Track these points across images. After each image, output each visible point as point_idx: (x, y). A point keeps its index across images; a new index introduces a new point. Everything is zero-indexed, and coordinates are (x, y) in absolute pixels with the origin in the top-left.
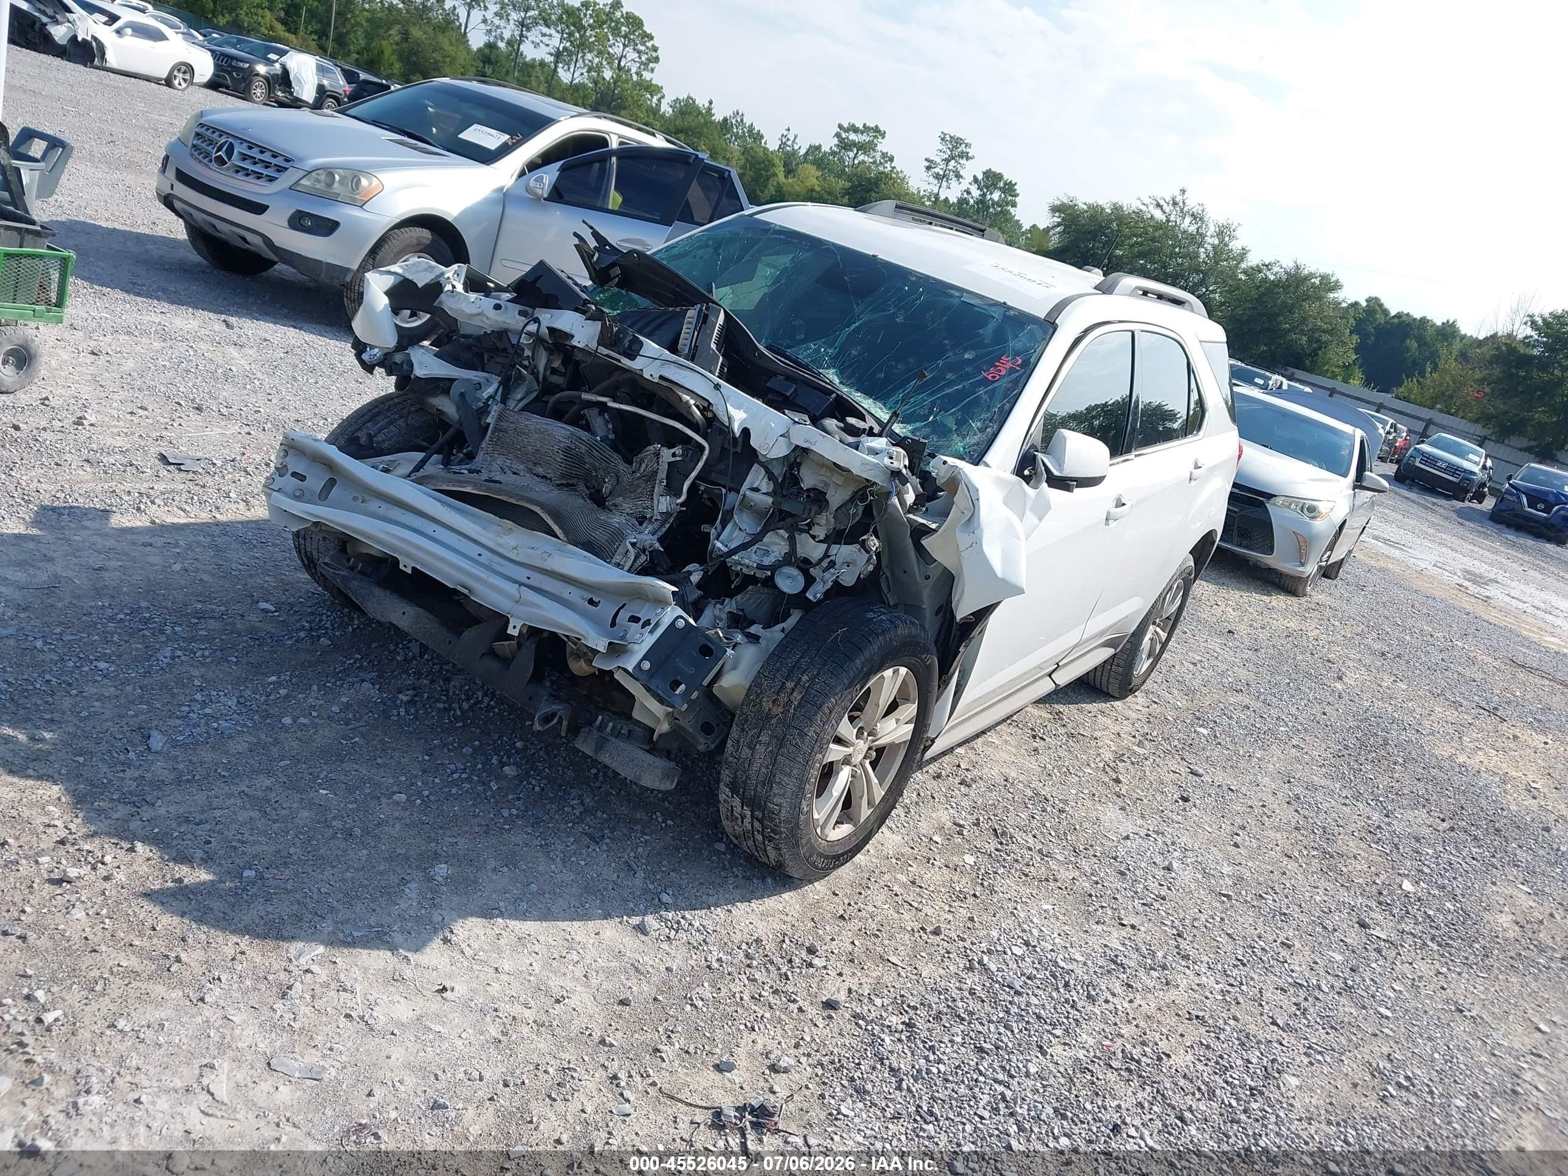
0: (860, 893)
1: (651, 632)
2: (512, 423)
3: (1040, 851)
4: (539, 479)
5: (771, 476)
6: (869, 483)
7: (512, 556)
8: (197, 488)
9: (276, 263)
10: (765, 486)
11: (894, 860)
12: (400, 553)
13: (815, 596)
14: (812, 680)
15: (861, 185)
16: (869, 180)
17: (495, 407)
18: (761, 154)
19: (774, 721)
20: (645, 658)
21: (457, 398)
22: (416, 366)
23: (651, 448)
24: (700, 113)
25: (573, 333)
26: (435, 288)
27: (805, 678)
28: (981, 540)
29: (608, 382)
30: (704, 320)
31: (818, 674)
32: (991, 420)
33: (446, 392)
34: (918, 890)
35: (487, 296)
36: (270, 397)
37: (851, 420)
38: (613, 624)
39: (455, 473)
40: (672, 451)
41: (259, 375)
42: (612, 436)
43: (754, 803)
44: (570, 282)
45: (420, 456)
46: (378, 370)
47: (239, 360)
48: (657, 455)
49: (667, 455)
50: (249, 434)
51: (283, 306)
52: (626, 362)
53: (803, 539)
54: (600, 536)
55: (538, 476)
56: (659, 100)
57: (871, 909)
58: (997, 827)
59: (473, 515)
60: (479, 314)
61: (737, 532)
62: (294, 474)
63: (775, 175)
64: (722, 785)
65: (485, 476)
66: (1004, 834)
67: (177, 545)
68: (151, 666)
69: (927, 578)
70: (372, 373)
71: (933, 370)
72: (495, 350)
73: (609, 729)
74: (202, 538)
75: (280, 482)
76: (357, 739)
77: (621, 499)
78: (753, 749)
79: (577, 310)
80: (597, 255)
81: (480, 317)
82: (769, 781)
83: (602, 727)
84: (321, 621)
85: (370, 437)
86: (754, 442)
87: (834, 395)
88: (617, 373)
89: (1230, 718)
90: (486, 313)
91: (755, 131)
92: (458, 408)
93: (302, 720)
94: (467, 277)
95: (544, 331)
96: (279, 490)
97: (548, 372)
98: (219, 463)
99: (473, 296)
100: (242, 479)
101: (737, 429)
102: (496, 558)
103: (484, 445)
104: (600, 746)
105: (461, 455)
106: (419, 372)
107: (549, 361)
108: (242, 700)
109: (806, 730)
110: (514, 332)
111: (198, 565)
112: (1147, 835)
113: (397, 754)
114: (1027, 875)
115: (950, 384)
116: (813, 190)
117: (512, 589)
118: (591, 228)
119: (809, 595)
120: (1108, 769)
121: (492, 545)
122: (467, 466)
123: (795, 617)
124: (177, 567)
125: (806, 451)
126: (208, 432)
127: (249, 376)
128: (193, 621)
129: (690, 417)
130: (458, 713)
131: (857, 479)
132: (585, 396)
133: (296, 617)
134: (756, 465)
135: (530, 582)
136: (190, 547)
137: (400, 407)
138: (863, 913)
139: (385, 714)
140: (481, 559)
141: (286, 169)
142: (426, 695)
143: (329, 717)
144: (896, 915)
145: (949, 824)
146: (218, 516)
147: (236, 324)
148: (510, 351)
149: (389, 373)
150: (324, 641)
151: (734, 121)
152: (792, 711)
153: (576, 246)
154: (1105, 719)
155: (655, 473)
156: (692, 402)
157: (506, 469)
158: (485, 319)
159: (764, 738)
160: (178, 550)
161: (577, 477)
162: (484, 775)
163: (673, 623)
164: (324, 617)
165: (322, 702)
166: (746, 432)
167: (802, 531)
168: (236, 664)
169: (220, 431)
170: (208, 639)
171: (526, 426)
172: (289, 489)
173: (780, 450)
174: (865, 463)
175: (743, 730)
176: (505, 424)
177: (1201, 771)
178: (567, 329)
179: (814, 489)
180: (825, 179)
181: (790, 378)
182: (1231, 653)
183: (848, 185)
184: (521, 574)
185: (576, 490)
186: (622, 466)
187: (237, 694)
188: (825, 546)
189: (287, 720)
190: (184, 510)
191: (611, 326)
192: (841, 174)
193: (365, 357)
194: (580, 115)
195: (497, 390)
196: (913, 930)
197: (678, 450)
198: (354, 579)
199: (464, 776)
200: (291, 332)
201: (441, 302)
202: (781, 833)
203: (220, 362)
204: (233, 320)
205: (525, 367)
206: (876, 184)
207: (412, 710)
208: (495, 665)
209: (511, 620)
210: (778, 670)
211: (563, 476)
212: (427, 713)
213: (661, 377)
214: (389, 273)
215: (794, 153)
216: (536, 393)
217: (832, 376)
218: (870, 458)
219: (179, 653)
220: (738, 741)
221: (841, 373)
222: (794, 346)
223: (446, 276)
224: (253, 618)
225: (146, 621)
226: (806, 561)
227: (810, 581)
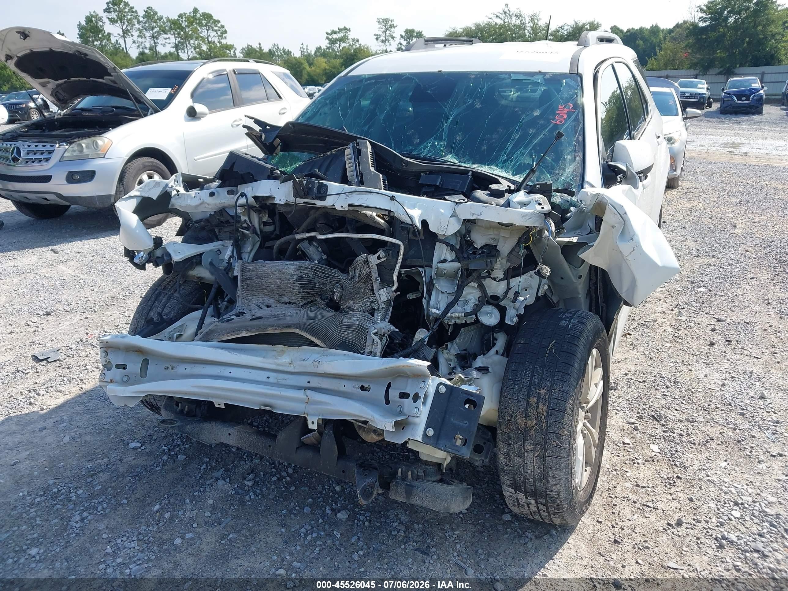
0: (613, 513)
1: (424, 403)
2: (252, 271)
3: (687, 420)
4: (287, 305)
5: (452, 248)
6: (529, 229)
7: (291, 369)
8: (65, 370)
9: (69, 206)
10: (449, 255)
11: (614, 472)
12: (213, 397)
13: (512, 321)
14: (549, 391)
15: (348, 58)
16: (351, 55)
17: (237, 264)
18: (294, 60)
19: (532, 432)
20: (428, 426)
21: (209, 266)
22: (173, 255)
23: (359, 258)
24: (256, 51)
25: (273, 195)
26: (166, 196)
27: (543, 392)
28: (639, 243)
29: (308, 220)
30: (358, 153)
31: (552, 385)
32: (575, 151)
33: (199, 263)
34: (643, 490)
35: (202, 189)
36: (92, 288)
37: (494, 187)
38: (387, 402)
39: (228, 321)
40: (376, 255)
41: (82, 276)
42: (325, 257)
43: (535, 494)
44: (254, 159)
45: (198, 314)
46: (149, 266)
47: (67, 271)
48: (366, 261)
49: (373, 260)
50: (87, 318)
51: (83, 228)
52: (319, 203)
53: (488, 283)
54: (349, 335)
55: (286, 303)
56: (234, 52)
57: (628, 524)
58: (653, 413)
59: (253, 350)
60: (201, 204)
61: (441, 295)
62: (118, 366)
63: (304, 68)
64: (504, 487)
65: (248, 316)
66: (660, 417)
67: (62, 421)
68: (68, 535)
69: (580, 277)
70: (145, 270)
71: (517, 132)
72: (221, 224)
73: (410, 477)
74: (78, 408)
75: (109, 375)
76: (231, 536)
77: (351, 301)
78: (522, 456)
79: (269, 178)
80: (263, 135)
81: (203, 206)
82: (544, 477)
83: (404, 478)
84: (173, 440)
85: (160, 314)
86: (432, 228)
87: (470, 173)
88: (312, 212)
89: (707, 275)
90: (206, 201)
91: (286, 51)
92: (212, 273)
93: (189, 535)
94: (184, 181)
95: (251, 201)
96: (111, 381)
97: (262, 226)
98: (73, 346)
99: (193, 193)
100: (91, 352)
101: (418, 224)
102: (281, 376)
103: (239, 293)
104: (409, 492)
105: (225, 303)
106: (177, 258)
107: (260, 219)
108: (141, 537)
109: (561, 432)
110: (230, 207)
111: (80, 430)
112: (733, 377)
113: (262, 536)
114: (694, 444)
115: (534, 136)
116: (326, 69)
117: (300, 394)
118: (252, 118)
119: (508, 322)
120: (677, 339)
121: (274, 367)
122: (233, 312)
123: (501, 341)
124: (67, 439)
125: (474, 222)
126: (61, 327)
127: (76, 279)
128: (89, 480)
129: (378, 226)
130: (288, 479)
131: (520, 228)
132: (298, 237)
133: (156, 445)
134: (438, 244)
135: (311, 385)
136: (71, 419)
137: (171, 284)
138: (626, 531)
139: (242, 503)
140: (271, 380)
141: (53, 151)
142: (262, 473)
143: (206, 524)
144: (645, 520)
145: (626, 426)
146: (83, 386)
147: (59, 249)
148: (231, 220)
149: (156, 265)
150: (181, 457)
151: (274, 49)
152: (544, 421)
153: (247, 134)
154: (649, 305)
155: (369, 275)
156: (374, 214)
157: (261, 306)
158: (206, 205)
159: (529, 447)
160: (64, 425)
161: (313, 295)
162: (327, 527)
163: (437, 392)
164: (175, 437)
165: (196, 511)
166: (424, 223)
167: (485, 278)
168: (128, 504)
169: (68, 323)
170: (103, 492)
171: (264, 271)
172: (118, 378)
173: (454, 227)
174: (524, 215)
175: (509, 445)
176: (248, 274)
177: (724, 318)
178: (267, 194)
179: (486, 245)
180: (329, 62)
181: (432, 172)
182: (675, 234)
183: (342, 60)
184: (303, 381)
185: (315, 305)
186: (341, 277)
187: (136, 534)
188: (504, 283)
189: (178, 541)
190: (60, 392)
191: (301, 182)
192: (336, 57)
193: (136, 261)
194: (204, 64)
195: (233, 250)
196: (664, 529)
197: (381, 253)
198: (187, 425)
199: (314, 535)
200: (92, 242)
201: (173, 205)
202: (563, 508)
203: (57, 277)
204: (57, 247)
205: (245, 228)
206: (355, 55)
207: (258, 491)
208: (309, 454)
209: (308, 418)
210: (519, 391)
211: (303, 298)
212: (268, 489)
213: (350, 205)
214: (131, 197)
215: (309, 55)
216: (259, 243)
217: (451, 159)
218: (524, 210)
219: (85, 514)
220: (508, 454)
221: (457, 156)
222: (416, 149)
223: (170, 186)
224: (129, 458)
225: (55, 496)
226: (495, 298)
227: (503, 311)
